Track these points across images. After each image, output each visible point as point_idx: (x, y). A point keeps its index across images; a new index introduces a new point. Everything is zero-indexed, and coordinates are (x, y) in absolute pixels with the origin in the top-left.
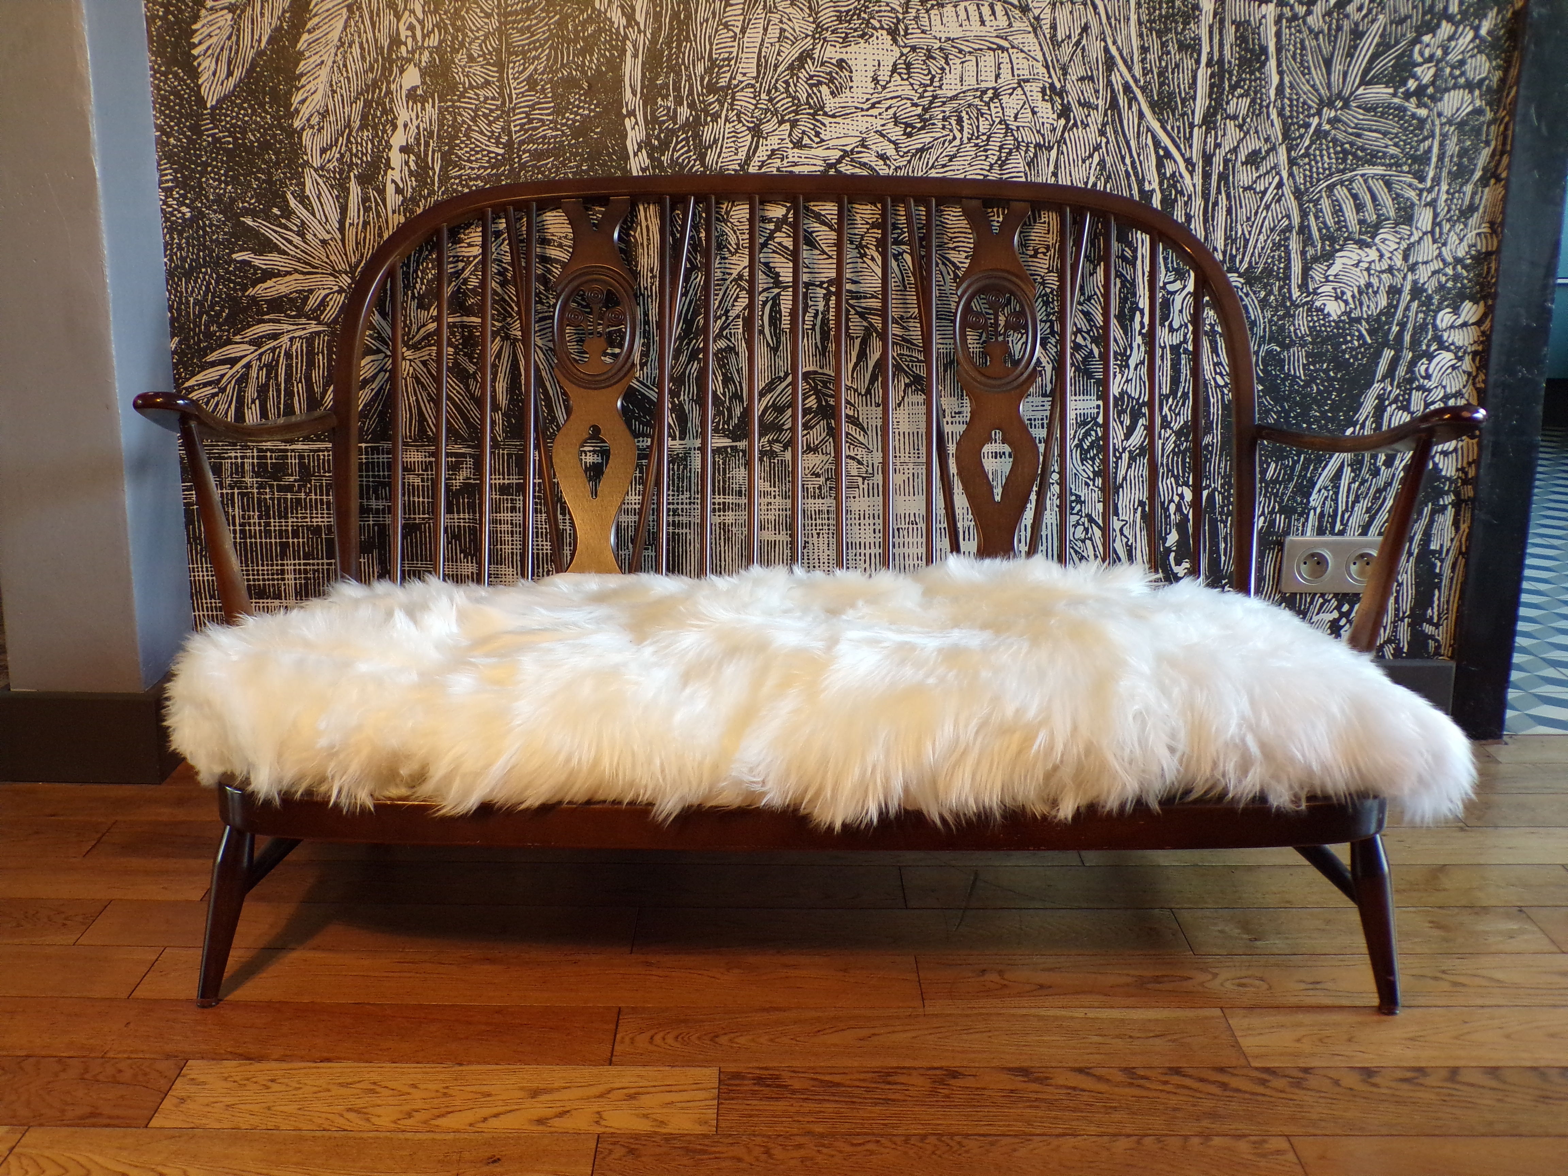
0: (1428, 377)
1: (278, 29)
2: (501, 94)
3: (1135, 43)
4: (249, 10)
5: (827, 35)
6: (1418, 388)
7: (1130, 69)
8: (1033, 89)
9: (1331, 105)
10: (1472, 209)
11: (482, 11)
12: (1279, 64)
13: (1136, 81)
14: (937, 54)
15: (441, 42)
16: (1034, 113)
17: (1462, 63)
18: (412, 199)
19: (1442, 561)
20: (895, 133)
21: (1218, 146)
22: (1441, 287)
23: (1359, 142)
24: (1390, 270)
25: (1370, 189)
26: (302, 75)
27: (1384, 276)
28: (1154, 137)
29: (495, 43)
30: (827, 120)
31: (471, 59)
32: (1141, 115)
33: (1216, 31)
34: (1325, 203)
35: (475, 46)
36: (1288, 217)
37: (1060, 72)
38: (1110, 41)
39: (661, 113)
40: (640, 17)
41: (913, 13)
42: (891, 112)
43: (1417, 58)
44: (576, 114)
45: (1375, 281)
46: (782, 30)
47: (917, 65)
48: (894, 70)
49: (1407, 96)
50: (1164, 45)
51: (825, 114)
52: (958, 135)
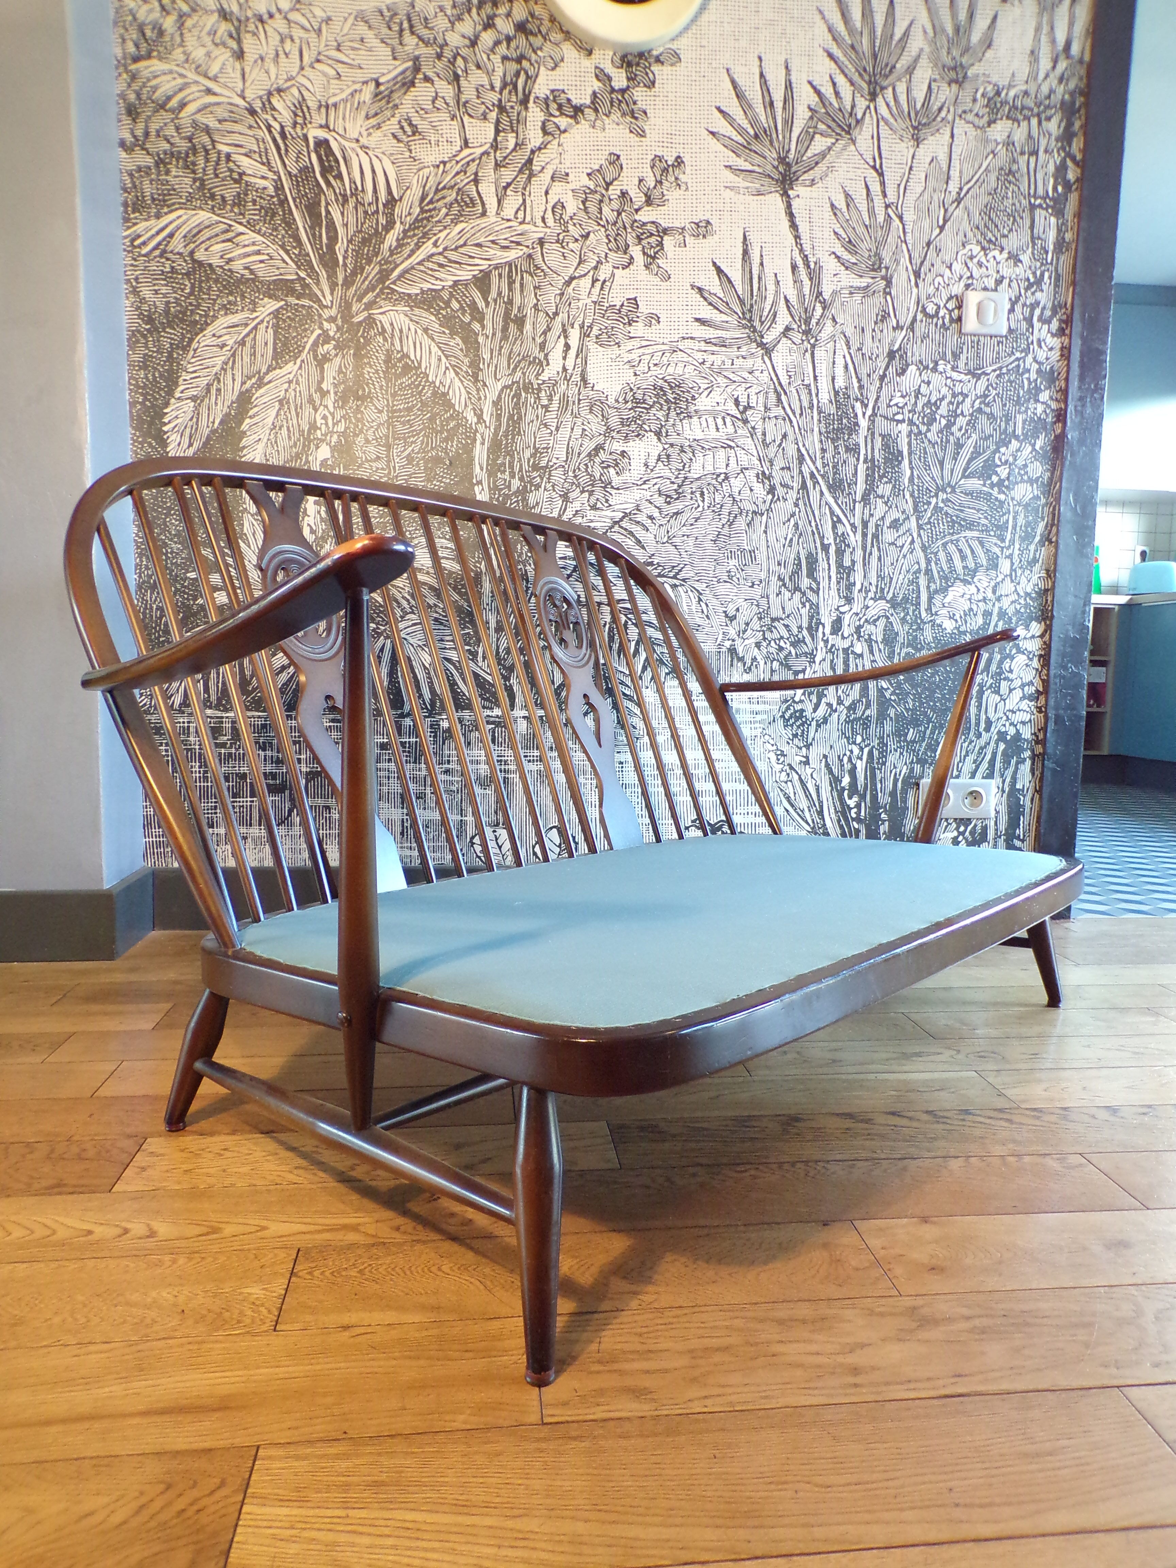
0: (1011, 671)
1: (228, 415)
2: (388, 466)
3: (818, 446)
4: (207, 400)
5: (614, 434)
6: (1005, 679)
7: (814, 463)
8: (751, 474)
9: (944, 490)
10: (1035, 561)
11: (376, 408)
12: (910, 463)
13: (818, 471)
14: (687, 449)
15: (346, 428)
16: (751, 490)
17: (1025, 466)
18: (322, 537)
19: (1024, 796)
20: (660, 501)
21: (871, 515)
22: (1017, 612)
23: (962, 515)
24: (984, 600)
25: (970, 546)
26: (244, 447)
27: (980, 604)
28: (830, 508)
29: (384, 431)
30: (613, 492)
31: (367, 441)
32: (822, 493)
33: (869, 440)
34: (942, 555)
35: (370, 432)
36: (918, 563)
37: (768, 464)
38: (801, 445)
39: (500, 483)
40: (486, 417)
41: (671, 421)
42: (656, 487)
43: (998, 462)
44: (441, 482)
45: (974, 607)
46: (584, 430)
47: (674, 457)
48: (658, 460)
49: (992, 486)
50: (836, 448)
51: (612, 487)
52: (701, 504)
